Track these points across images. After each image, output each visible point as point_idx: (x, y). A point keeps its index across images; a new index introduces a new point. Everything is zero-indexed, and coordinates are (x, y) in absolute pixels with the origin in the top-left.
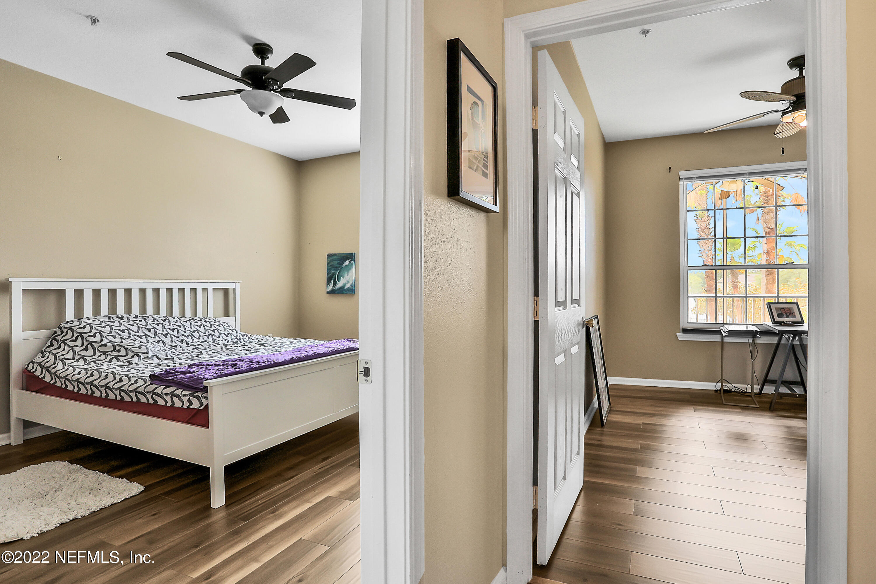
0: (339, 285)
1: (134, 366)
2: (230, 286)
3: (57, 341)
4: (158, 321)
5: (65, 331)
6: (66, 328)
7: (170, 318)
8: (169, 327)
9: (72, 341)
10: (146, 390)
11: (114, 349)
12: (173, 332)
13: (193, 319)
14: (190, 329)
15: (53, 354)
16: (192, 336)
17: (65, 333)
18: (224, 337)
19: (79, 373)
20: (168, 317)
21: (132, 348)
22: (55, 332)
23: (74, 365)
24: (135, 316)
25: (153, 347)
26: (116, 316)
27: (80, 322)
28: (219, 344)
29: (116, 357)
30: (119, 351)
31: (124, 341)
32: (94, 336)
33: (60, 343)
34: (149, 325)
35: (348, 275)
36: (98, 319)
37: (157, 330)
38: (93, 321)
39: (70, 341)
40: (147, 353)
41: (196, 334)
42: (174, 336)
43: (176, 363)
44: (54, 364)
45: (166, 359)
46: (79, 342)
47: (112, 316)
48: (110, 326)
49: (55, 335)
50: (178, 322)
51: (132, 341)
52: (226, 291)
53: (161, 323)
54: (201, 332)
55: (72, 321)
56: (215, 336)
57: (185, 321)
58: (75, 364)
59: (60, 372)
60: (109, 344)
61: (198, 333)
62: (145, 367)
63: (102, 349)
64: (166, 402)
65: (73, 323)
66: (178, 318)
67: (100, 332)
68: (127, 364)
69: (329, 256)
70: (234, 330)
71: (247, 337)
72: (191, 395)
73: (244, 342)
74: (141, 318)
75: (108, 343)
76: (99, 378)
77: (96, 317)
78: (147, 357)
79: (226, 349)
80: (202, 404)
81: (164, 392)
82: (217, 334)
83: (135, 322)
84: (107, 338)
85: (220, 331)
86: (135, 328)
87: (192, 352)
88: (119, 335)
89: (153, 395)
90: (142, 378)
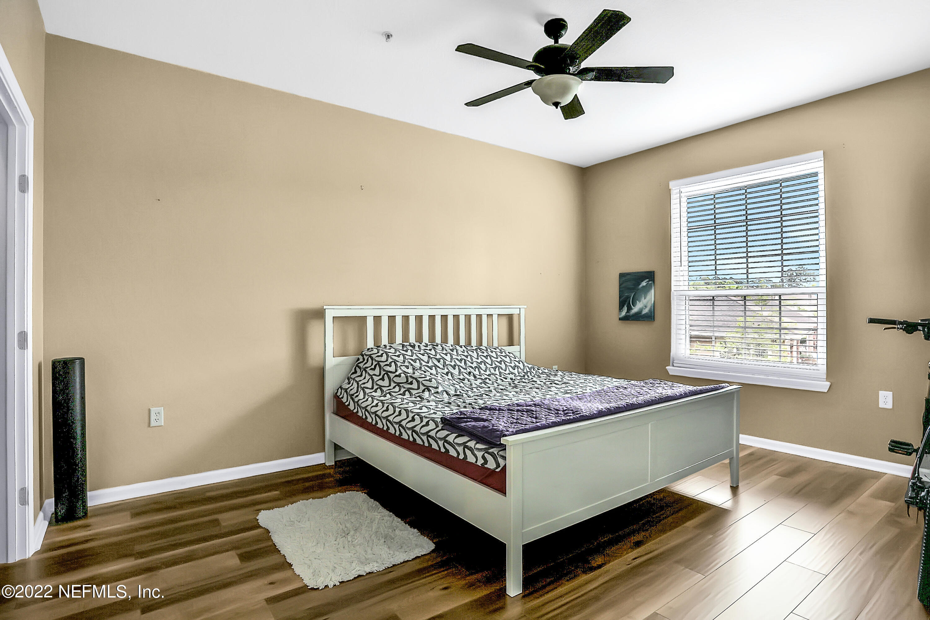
0: (635, 310)
1: (425, 403)
2: (515, 312)
3: (360, 368)
4: (447, 351)
5: (366, 358)
6: (366, 355)
7: (458, 347)
8: (457, 357)
9: (371, 369)
10: (438, 435)
11: (407, 381)
12: (461, 363)
13: (480, 349)
14: (477, 360)
15: (356, 381)
16: (479, 368)
17: (365, 361)
18: (511, 369)
19: (377, 405)
20: (456, 346)
21: (424, 381)
22: (358, 359)
23: (373, 396)
24: (425, 345)
25: (442, 380)
26: (408, 344)
27: (378, 350)
28: (506, 379)
29: (409, 390)
30: (411, 383)
31: (416, 372)
32: (390, 365)
33: (362, 370)
34: (438, 355)
35: (645, 298)
36: (394, 347)
37: (446, 361)
38: (389, 349)
39: (370, 370)
40: (437, 388)
41: (483, 366)
42: (462, 367)
43: (466, 402)
44: (357, 392)
45: (455, 395)
46: (377, 371)
47: (405, 344)
48: (403, 355)
49: (359, 362)
50: (465, 352)
51: (423, 373)
52: (510, 317)
53: (449, 353)
54: (488, 363)
55: (372, 348)
56: (502, 369)
57: (472, 351)
58: (374, 394)
59: (361, 401)
60: (402, 375)
61: (485, 364)
62: (435, 405)
63: (397, 380)
64: (458, 454)
65: (373, 350)
66: (465, 347)
67: (395, 362)
68: (418, 399)
69: (622, 275)
70: (521, 362)
71: (534, 370)
72: (486, 451)
73: (532, 377)
74: (430, 347)
75: (401, 373)
76: (393, 414)
77: (391, 345)
78: (437, 392)
79: (514, 385)
80: (498, 465)
81: (456, 441)
82: (503, 366)
83: (425, 351)
84: (401, 368)
85: (506, 363)
86: (425, 358)
87: (480, 387)
88: (412, 365)
89: (445, 443)
90: (433, 420)
